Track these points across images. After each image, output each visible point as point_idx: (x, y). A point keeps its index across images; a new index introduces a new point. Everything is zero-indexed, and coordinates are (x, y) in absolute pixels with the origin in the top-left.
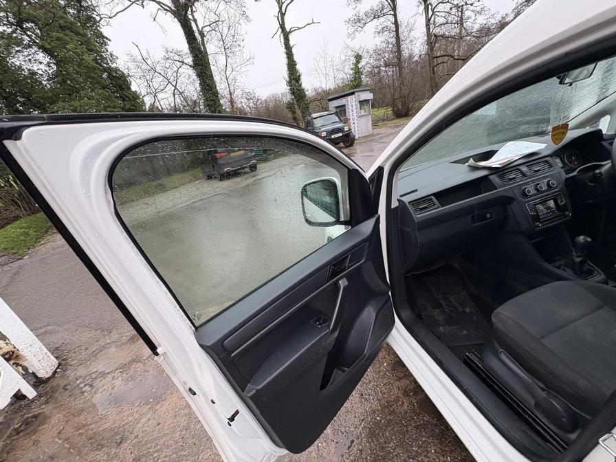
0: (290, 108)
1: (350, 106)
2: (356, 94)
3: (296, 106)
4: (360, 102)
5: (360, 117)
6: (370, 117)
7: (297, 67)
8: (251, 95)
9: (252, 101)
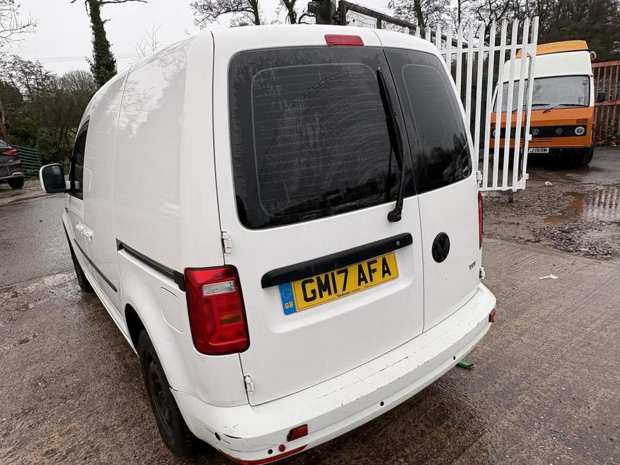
7: (111, 49)
8: (33, 67)
9: (33, 77)
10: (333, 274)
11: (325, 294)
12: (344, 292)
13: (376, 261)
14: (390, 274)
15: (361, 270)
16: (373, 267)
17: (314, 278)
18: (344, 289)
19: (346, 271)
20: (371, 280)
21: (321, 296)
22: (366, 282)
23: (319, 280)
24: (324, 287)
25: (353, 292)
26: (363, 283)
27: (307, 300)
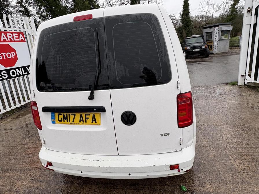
0: (180, 30)
1: (215, 33)
2: (220, 26)
3: (183, 30)
4: (222, 31)
5: (220, 40)
6: (229, 41)
10: (69, 114)
11: (66, 121)
12: (73, 123)
13: (89, 115)
14: (96, 122)
15: (81, 116)
16: (87, 117)
17: (62, 114)
18: (73, 121)
19: (75, 115)
20: (86, 122)
21: (64, 121)
22: (83, 122)
23: (64, 115)
24: (65, 118)
25: (77, 124)
26: (82, 122)
27: (59, 121)
